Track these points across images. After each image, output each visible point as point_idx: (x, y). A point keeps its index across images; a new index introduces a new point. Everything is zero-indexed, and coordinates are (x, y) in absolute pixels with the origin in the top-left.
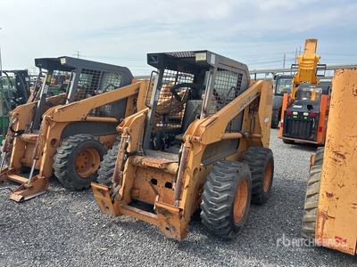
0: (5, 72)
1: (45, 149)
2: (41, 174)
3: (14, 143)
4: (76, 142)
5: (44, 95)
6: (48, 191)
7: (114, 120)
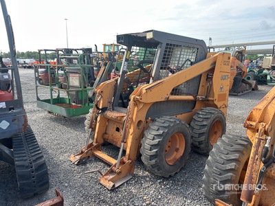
0: (76, 50)
1: (131, 131)
2: (127, 157)
3: (98, 119)
4: (165, 127)
5: (124, 72)
6: (134, 176)
7: (191, 97)
